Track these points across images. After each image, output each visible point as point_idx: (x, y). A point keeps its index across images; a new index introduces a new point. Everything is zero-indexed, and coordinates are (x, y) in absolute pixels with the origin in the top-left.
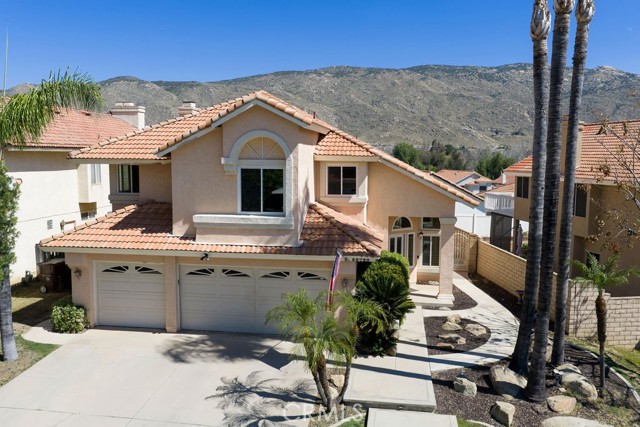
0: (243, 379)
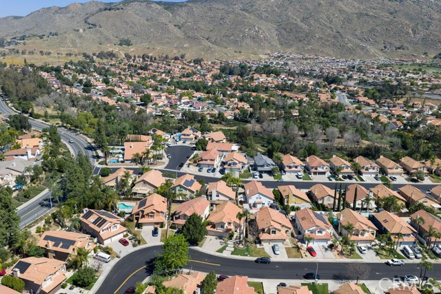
0: (221, 241)
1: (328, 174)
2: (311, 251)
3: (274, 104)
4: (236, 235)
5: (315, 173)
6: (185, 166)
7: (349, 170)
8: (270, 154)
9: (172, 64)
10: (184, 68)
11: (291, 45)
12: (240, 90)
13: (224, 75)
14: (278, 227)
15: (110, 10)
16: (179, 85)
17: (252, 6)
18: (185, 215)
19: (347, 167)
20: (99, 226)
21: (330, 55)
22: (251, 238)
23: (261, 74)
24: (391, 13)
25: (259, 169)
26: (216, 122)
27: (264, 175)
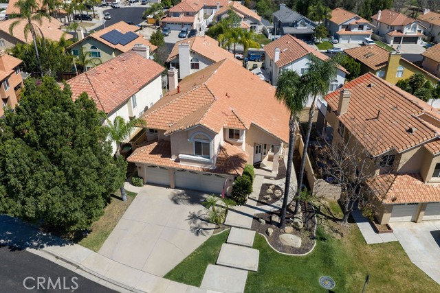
0: (196, 213)
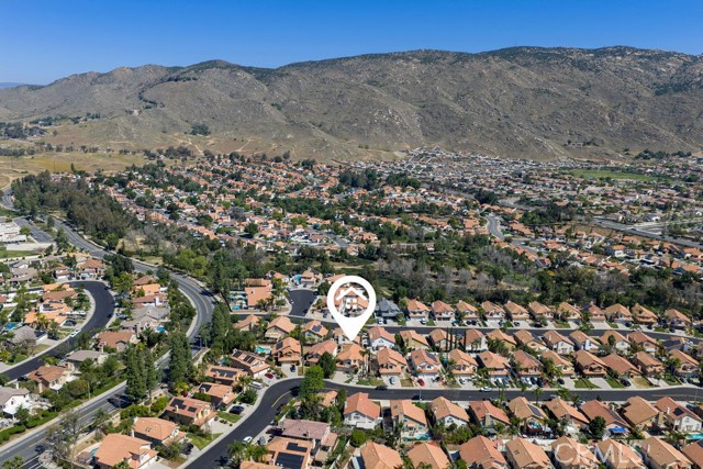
1: (453, 319)
2: (421, 382)
3: (407, 234)
4: (360, 370)
5: (439, 319)
6: (309, 312)
7: (474, 316)
8: (395, 299)
9: (272, 169)
10: (290, 176)
11: (439, 137)
12: (366, 211)
13: (345, 188)
14: (395, 363)
15: (176, 80)
16: (287, 205)
17: (384, 76)
18: (318, 355)
19: (472, 313)
20: (250, 362)
21: (493, 153)
22: (372, 372)
23: (394, 186)
24: (583, 89)
25: (384, 315)
26: (337, 260)
27: (388, 321)
